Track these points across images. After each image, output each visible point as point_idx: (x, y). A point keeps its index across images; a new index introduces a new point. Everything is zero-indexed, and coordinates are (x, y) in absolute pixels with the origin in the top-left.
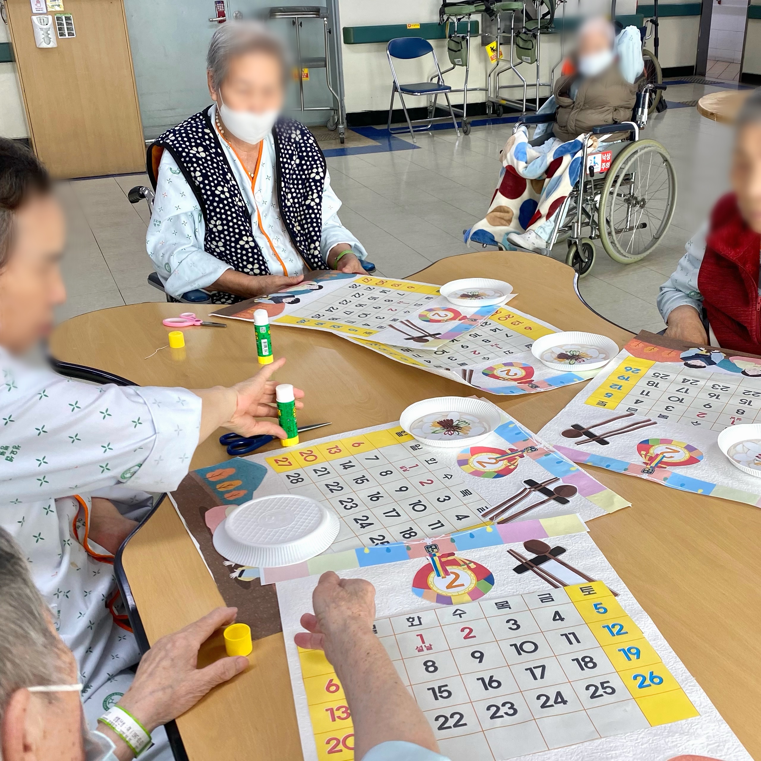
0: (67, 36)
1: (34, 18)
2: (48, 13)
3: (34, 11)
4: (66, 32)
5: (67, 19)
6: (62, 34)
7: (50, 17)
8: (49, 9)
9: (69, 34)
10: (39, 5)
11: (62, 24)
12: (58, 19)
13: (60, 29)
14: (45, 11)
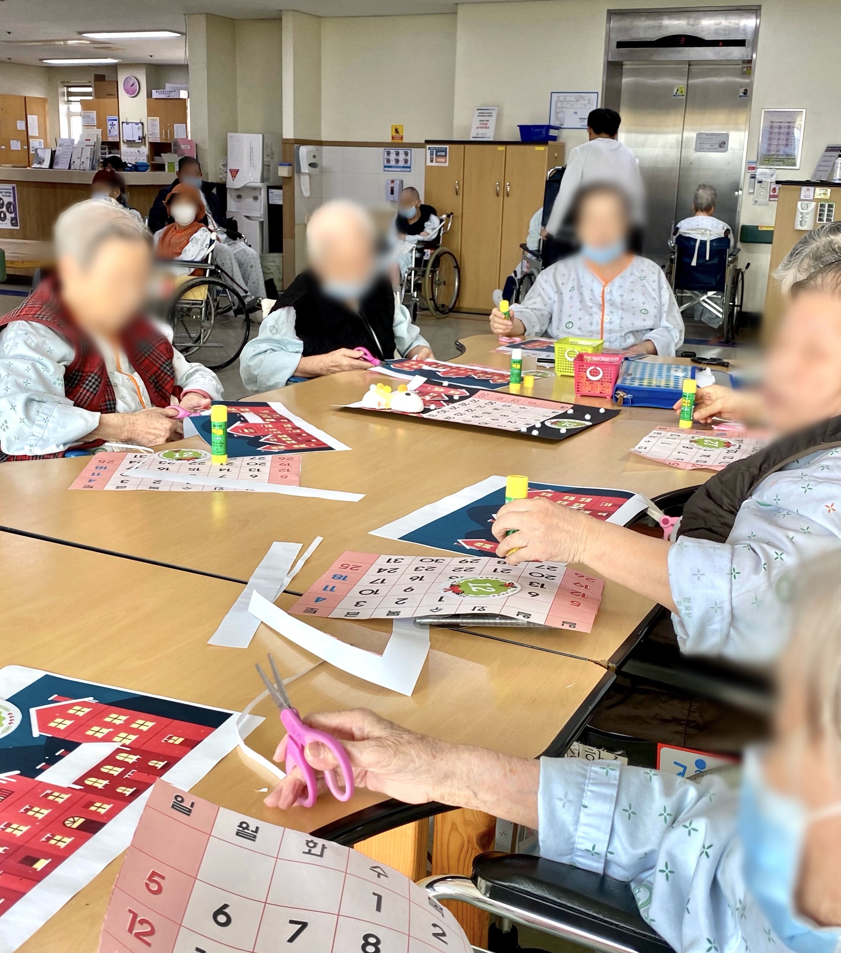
0: (825, 222)
1: (799, 203)
2: (814, 200)
3: (802, 197)
4: (825, 218)
5: (830, 206)
6: (820, 220)
7: (814, 204)
8: (816, 197)
9: (827, 220)
10: (808, 192)
11: (823, 211)
12: (822, 206)
13: (820, 215)
14: (812, 198)
